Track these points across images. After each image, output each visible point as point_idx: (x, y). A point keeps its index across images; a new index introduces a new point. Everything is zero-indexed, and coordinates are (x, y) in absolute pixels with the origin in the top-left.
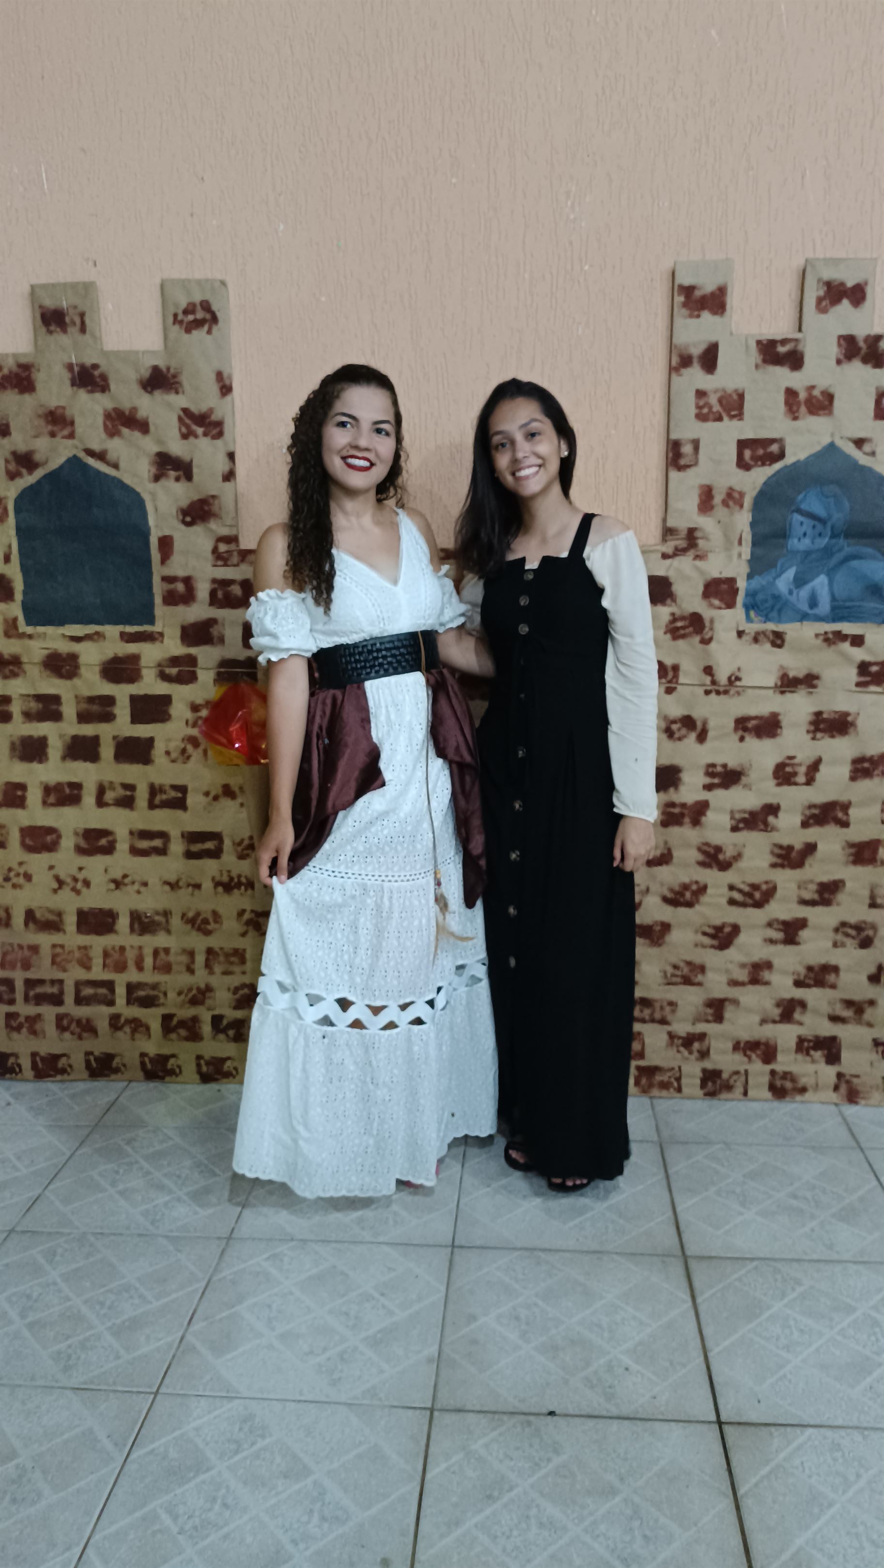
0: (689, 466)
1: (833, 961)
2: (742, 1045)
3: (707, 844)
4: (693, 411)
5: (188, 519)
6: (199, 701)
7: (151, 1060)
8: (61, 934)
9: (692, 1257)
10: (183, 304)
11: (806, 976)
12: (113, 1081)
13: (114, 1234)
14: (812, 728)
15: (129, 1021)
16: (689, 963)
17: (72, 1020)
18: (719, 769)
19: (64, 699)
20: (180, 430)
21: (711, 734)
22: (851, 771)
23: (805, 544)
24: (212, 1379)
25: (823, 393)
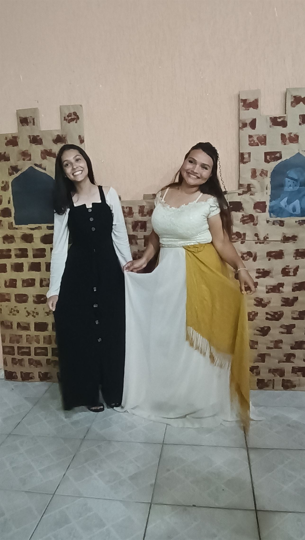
0: (247, 162)
2: (271, 370)
3: (257, 298)
4: (248, 143)
8: (29, 331)
9: (250, 448)
10: (67, 113)
11: (294, 345)
12: (48, 382)
14: (295, 255)
15: (53, 361)
16: (252, 341)
17: (34, 361)
18: (261, 271)
19: (28, 250)
21: (257, 258)
23: (290, 189)
24: (73, 490)
25: (295, 135)
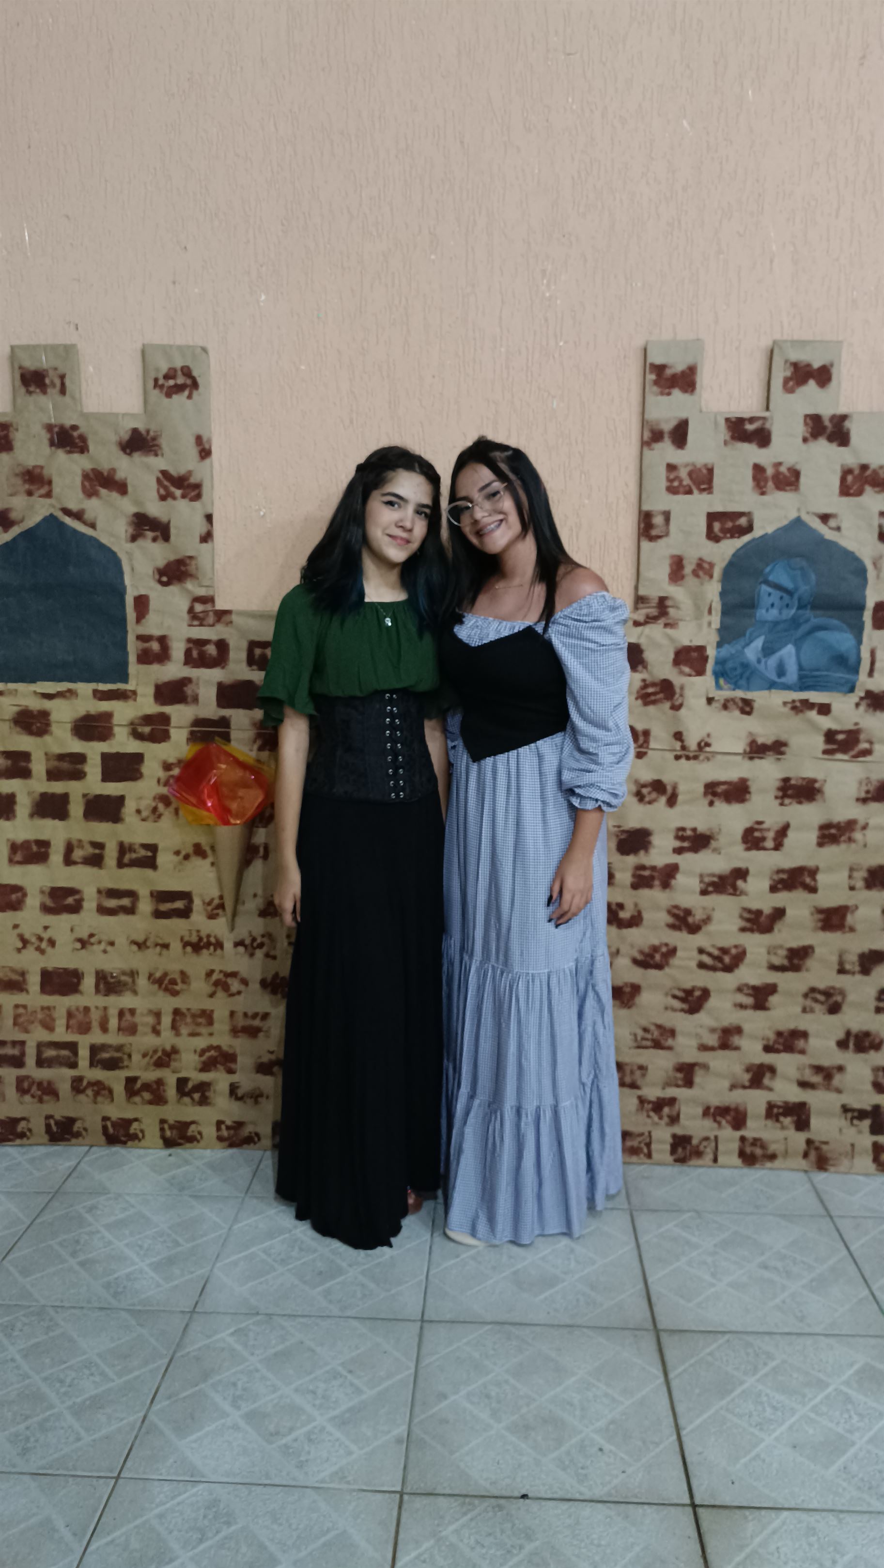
0: (659, 537)
1: (802, 1027)
2: (712, 1110)
3: (676, 907)
4: (664, 484)
5: (165, 579)
6: (172, 760)
7: (114, 1125)
8: (24, 994)
9: (665, 1331)
10: (164, 368)
11: (775, 1042)
12: (74, 1145)
13: (74, 1308)
14: (780, 794)
15: (91, 1084)
16: (659, 1027)
17: (33, 1083)
18: (689, 833)
19: (34, 757)
20: (158, 491)
21: (680, 798)
22: (818, 837)
23: (773, 614)
24: (175, 1462)
25: (789, 469)
